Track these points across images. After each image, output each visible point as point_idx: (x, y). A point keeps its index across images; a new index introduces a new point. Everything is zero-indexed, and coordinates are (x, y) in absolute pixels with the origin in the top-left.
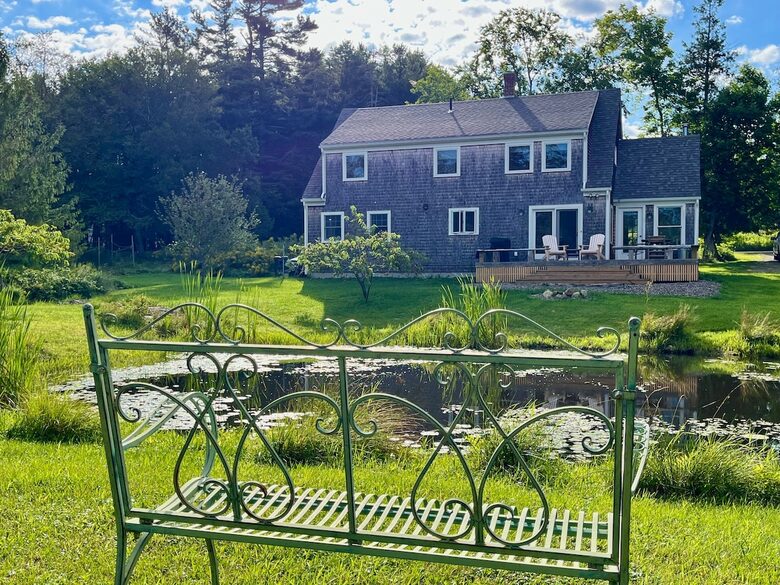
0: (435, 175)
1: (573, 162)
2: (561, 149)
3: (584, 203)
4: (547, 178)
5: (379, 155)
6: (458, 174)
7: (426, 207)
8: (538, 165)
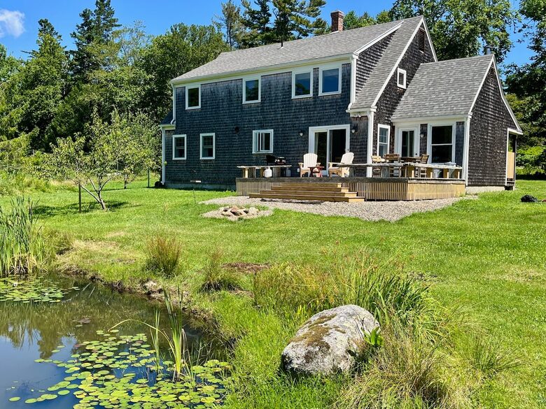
0: (244, 102)
1: (343, 85)
2: (334, 74)
3: (351, 123)
4: (323, 100)
5: (208, 87)
6: (259, 100)
7: (237, 129)
8: (316, 89)
